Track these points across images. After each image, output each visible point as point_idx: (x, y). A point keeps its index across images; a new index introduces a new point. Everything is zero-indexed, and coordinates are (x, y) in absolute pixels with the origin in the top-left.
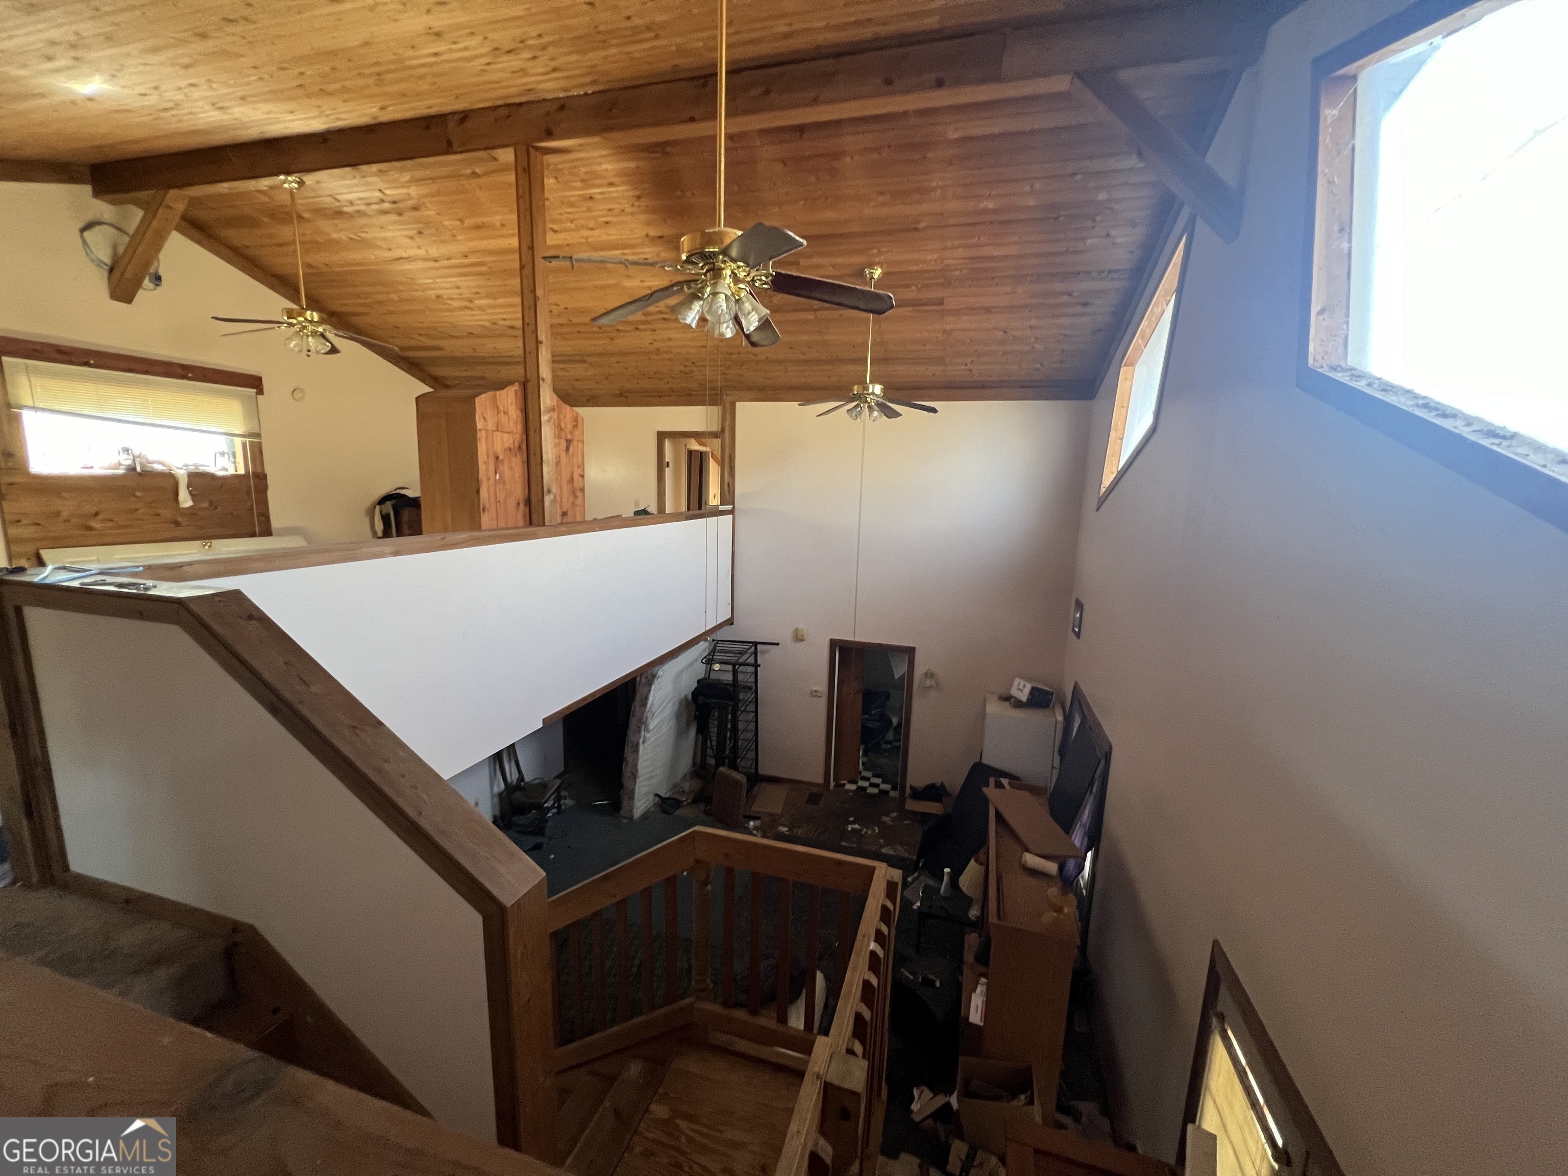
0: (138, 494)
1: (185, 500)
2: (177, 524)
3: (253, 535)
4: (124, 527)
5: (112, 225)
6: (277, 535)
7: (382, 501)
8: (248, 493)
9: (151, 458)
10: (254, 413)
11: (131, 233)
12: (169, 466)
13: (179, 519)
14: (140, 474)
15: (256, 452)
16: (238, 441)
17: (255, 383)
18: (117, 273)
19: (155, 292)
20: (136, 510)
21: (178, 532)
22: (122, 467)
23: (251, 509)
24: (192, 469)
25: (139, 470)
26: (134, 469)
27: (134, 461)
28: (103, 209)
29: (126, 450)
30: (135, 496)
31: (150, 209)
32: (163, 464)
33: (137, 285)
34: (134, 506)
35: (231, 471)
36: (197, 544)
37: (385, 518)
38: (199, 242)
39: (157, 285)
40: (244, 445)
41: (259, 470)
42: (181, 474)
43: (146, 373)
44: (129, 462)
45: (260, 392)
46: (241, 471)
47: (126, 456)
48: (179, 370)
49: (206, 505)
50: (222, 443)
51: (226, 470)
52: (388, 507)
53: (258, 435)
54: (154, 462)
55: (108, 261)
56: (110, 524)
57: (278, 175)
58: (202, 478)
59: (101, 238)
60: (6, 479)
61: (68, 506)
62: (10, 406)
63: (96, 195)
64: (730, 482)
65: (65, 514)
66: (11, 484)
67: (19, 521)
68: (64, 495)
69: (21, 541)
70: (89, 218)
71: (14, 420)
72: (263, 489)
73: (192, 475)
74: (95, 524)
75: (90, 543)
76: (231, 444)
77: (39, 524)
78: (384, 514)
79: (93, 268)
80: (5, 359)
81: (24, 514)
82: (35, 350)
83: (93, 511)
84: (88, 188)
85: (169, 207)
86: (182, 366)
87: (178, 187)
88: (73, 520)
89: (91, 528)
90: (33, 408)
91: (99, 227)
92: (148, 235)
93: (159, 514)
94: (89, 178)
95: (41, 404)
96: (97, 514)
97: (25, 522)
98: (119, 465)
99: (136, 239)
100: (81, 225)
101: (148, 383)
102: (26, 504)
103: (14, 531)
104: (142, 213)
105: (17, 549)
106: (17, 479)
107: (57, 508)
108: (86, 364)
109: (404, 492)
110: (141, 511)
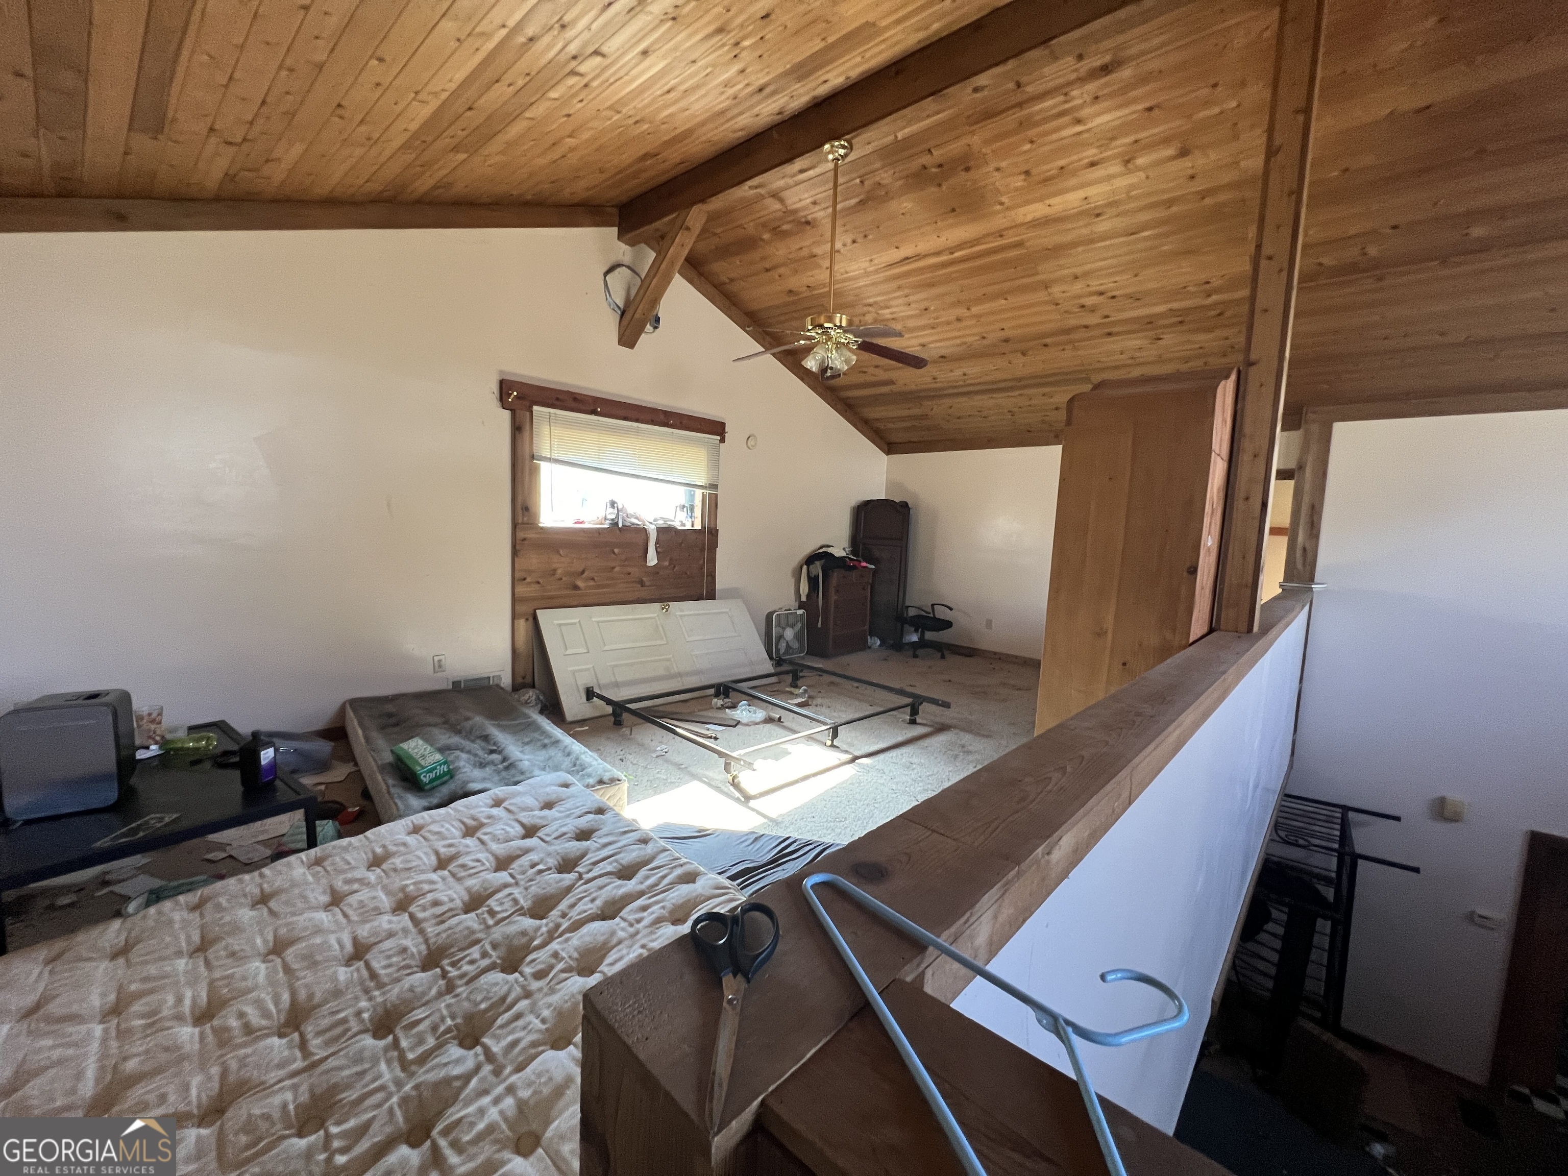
0: (616, 551)
1: (652, 559)
2: (642, 584)
3: (700, 598)
4: (604, 586)
5: (628, 267)
6: (721, 598)
7: (811, 560)
8: (702, 550)
9: (630, 511)
10: (715, 463)
11: (643, 277)
12: (643, 521)
13: (644, 579)
14: (620, 529)
15: (712, 505)
16: (699, 493)
17: (717, 428)
18: (628, 316)
19: (654, 334)
20: (613, 568)
21: (643, 593)
22: (607, 522)
23: (702, 568)
24: (660, 523)
25: (620, 525)
26: (617, 524)
27: (617, 516)
28: (623, 251)
29: (613, 504)
30: (614, 553)
31: (660, 242)
32: (637, 518)
33: (640, 330)
34: (613, 564)
35: (689, 527)
36: (657, 606)
37: (813, 581)
38: (691, 281)
39: (656, 328)
40: (703, 496)
41: (712, 526)
42: (652, 529)
43: (637, 421)
44: (613, 517)
45: (723, 440)
46: (698, 526)
47: (611, 510)
48: (662, 417)
49: (667, 563)
50: (680, 495)
51: (684, 525)
52: (817, 569)
53: (714, 486)
54: (632, 516)
55: (621, 306)
56: (592, 583)
57: (823, 145)
58: (667, 533)
59: (619, 282)
60: (520, 535)
61: (562, 563)
62: (533, 457)
63: (620, 237)
64: (1308, 546)
65: (559, 571)
66: (524, 539)
67: (525, 579)
68: (561, 552)
69: (524, 600)
70: (613, 260)
71: (535, 470)
72: (714, 545)
73: (660, 530)
74: (580, 583)
75: (574, 603)
76: (692, 497)
77: (538, 583)
78: (812, 575)
79: (610, 311)
80: (535, 408)
81: (529, 572)
82: (558, 399)
83: (581, 569)
84: (616, 229)
85: (688, 229)
86: (665, 413)
87: (703, 201)
88: (564, 579)
89: (576, 587)
90: (549, 460)
91: (619, 270)
92: (663, 266)
93: (629, 574)
94: (617, 220)
95: (555, 456)
96: (583, 572)
97: (529, 580)
98: (606, 519)
99: (645, 283)
100: (605, 269)
101: (638, 431)
102: (533, 561)
103: (521, 590)
104: (654, 255)
105: (520, 608)
106: (530, 535)
107: (554, 566)
108: (594, 412)
109: (830, 550)
110: (617, 569)
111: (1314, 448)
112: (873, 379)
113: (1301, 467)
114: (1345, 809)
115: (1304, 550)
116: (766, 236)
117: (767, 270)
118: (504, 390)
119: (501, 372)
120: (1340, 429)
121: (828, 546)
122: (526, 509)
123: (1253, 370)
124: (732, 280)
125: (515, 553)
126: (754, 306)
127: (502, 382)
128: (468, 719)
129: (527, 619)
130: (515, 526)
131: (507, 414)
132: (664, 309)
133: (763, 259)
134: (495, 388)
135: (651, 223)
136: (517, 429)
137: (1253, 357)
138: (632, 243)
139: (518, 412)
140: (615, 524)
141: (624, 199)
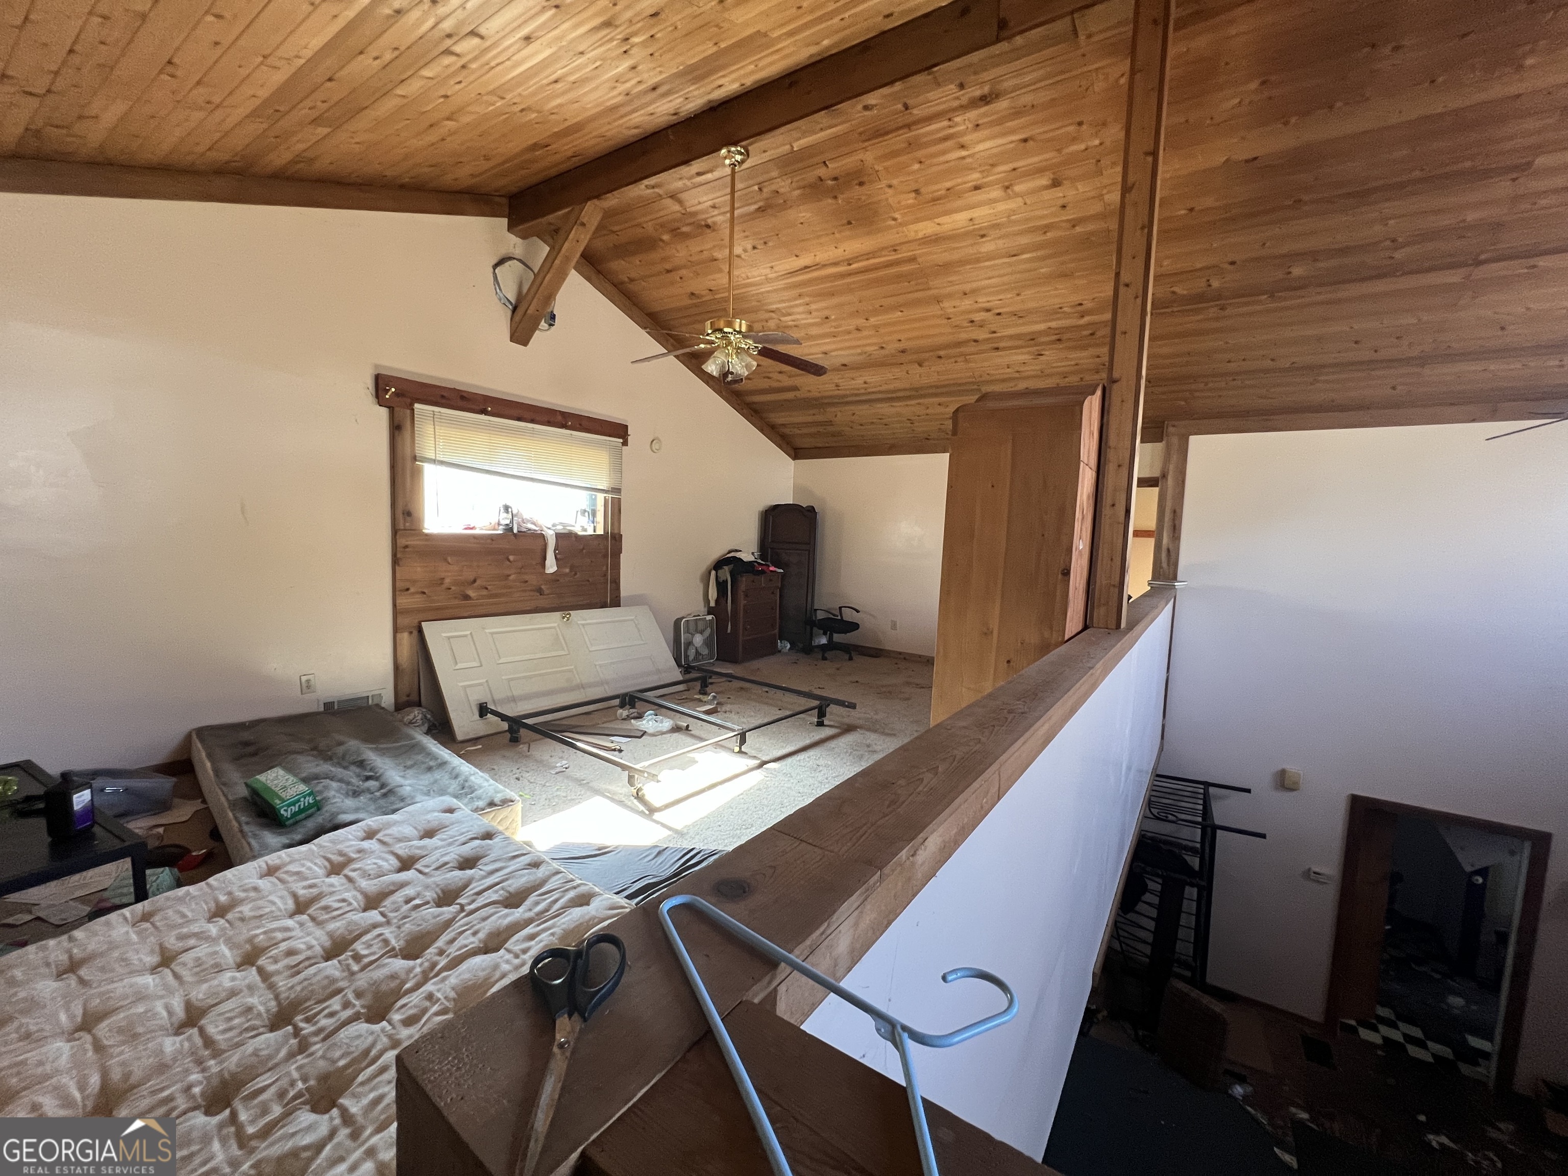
0: (511, 558)
1: (551, 566)
2: (540, 591)
3: (604, 606)
4: (498, 596)
5: (520, 261)
6: (626, 606)
7: (719, 565)
8: (606, 556)
9: (526, 516)
10: (617, 467)
11: (536, 271)
12: (541, 527)
13: (543, 587)
14: (515, 535)
15: (615, 510)
16: (601, 497)
17: (619, 431)
18: (520, 312)
19: (548, 332)
20: (509, 576)
21: (542, 602)
22: (501, 527)
23: (605, 575)
24: (560, 528)
25: (515, 531)
26: (512, 529)
27: (512, 522)
28: (514, 244)
29: (507, 508)
30: (509, 560)
31: (554, 236)
32: (534, 524)
33: (534, 327)
34: (507, 572)
35: (590, 532)
36: (557, 615)
37: (721, 586)
38: (589, 279)
39: (551, 325)
40: (606, 500)
41: (616, 531)
42: (550, 535)
43: (532, 421)
44: (508, 522)
45: (625, 443)
46: (600, 531)
47: (505, 515)
48: (559, 418)
49: (567, 570)
50: (582, 499)
51: (585, 530)
52: (725, 573)
53: (616, 490)
54: (528, 521)
55: (513, 299)
56: (485, 592)
57: (720, 149)
58: (566, 539)
59: (510, 275)
60: (402, 542)
61: (451, 572)
62: (415, 458)
63: (510, 228)
64: (1171, 547)
65: (447, 581)
66: (406, 547)
67: (408, 589)
68: (449, 559)
69: (407, 612)
70: (502, 252)
71: (417, 474)
72: (617, 552)
73: (559, 536)
74: (471, 593)
75: (466, 614)
76: (594, 501)
77: (424, 593)
78: (721, 580)
79: (500, 306)
80: (417, 406)
81: (414, 582)
82: (443, 397)
83: (472, 578)
84: (505, 221)
85: (583, 224)
86: (563, 414)
87: (598, 197)
88: (453, 588)
89: (467, 597)
90: (434, 461)
91: (510, 263)
92: (557, 262)
93: (526, 582)
94: (507, 212)
95: (440, 457)
96: (475, 581)
97: (412, 590)
98: (499, 524)
99: (539, 276)
100: (494, 261)
101: (533, 432)
102: (416, 570)
103: (403, 601)
104: (547, 249)
105: (404, 621)
106: (412, 542)
107: (443, 575)
108: (484, 412)
109: (738, 555)
110: (512, 577)
111: (1174, 458)
112: (775, 385)
113: (1164, 476)
114: (1207, 785)
115: (1168, 550)
116: (666, 237)
117: (668, 271)
118: (381, 386)
119: (376, 366)
120: (1195, 441)
121: (737, 551)
122: (408, 514)
123: (1115, 386)
124: (632, 280)
125: (396, 561)
126: (656, 307)
127: (378, 378)
128: (341, 744)
129: (411, 633)
130: (395, 532)
131: (384, 412)
132: (560, 306)
133: (664, 259)
134: (370, 383)
135: (545, 216)
136: (395, 428)
137: (1116, 375)
138: (524, 237)
139: (396, 409)
140: (509, 529)
141: (514, 189)
